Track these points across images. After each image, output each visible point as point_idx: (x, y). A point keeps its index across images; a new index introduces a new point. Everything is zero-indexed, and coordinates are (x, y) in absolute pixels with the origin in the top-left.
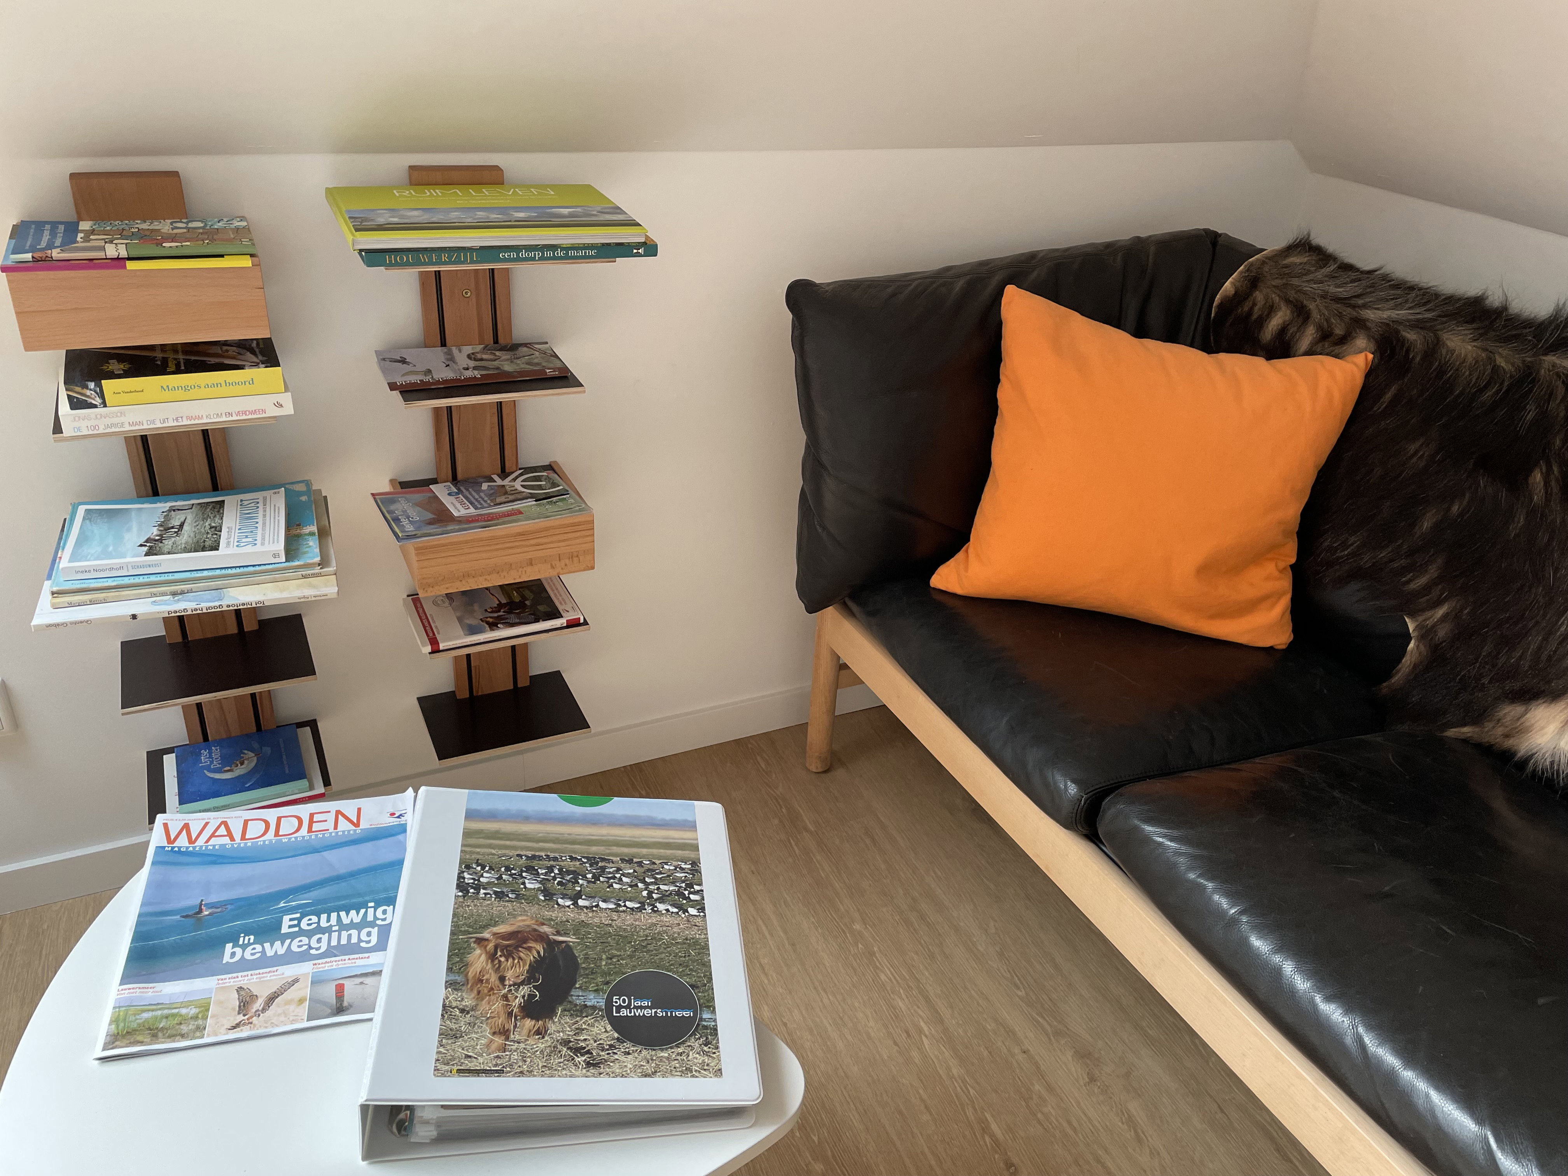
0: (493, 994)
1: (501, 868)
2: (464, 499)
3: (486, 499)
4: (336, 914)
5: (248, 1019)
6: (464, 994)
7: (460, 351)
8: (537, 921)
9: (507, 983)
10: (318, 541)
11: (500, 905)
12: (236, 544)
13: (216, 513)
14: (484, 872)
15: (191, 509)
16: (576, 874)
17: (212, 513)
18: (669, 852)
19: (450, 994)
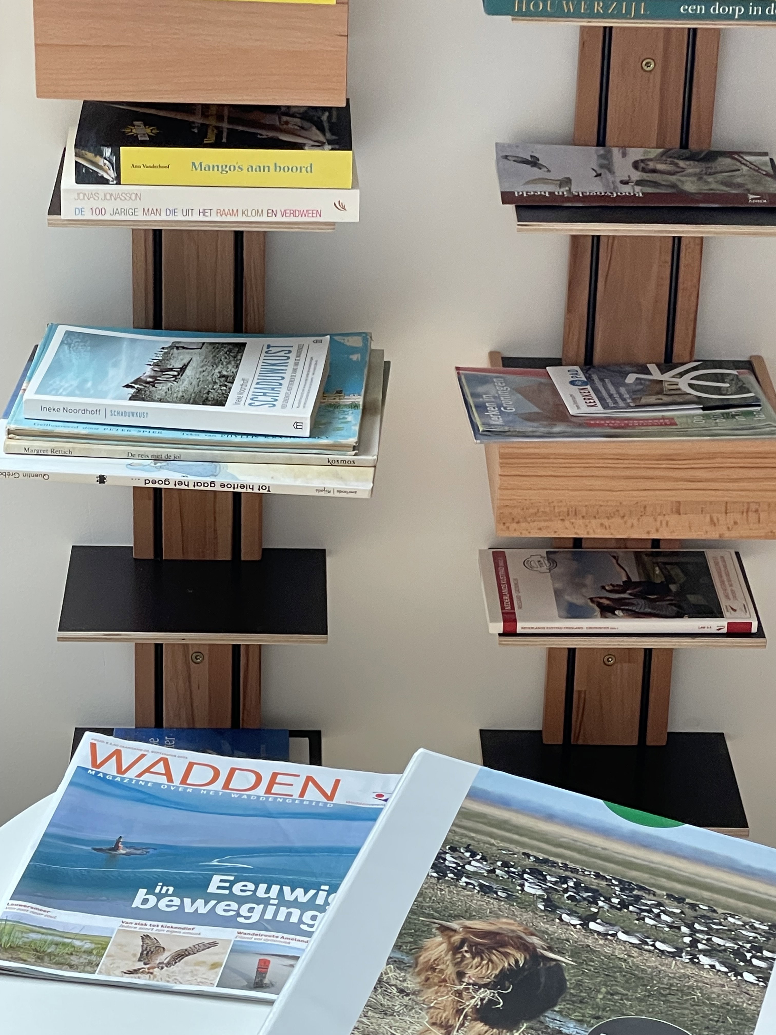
0: (445, 986)
1: (497, 861)
2: (592, 393)
3: (626, 396)
4: (278, 887)
5: (149, 969)
6: (408, 975)
7: (624, 155)
8: (526, 929)
9: (466, 980)
10: (360, 417)
11: (482, 899)
12: (249, 401)
13: (232, 359)
14: (474, 860)
15: (201, 348)
16: (596, 895)
17: (226, 358)
18: (741, 904)
19: (391, 971)
